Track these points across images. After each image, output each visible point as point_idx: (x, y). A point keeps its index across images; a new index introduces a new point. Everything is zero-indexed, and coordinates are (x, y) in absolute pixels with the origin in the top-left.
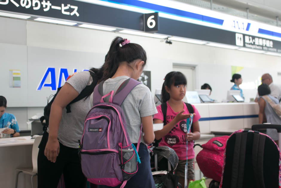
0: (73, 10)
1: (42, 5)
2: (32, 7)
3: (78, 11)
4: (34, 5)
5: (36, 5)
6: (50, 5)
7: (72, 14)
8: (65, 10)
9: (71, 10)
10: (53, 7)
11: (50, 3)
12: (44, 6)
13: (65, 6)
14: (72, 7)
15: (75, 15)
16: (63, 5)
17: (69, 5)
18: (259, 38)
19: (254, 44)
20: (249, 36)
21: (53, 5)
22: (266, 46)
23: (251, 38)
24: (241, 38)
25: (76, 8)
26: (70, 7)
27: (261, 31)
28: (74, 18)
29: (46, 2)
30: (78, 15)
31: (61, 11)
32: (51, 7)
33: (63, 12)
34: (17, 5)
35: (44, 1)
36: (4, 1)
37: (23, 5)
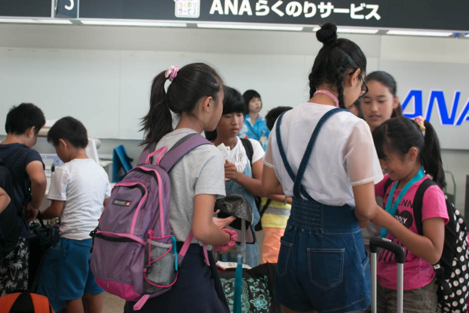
0: (370, 10)
1: (318, 10)
2: (303, 14)
3: (378, 12)
4: (306, 11)
5: (310, 10)
6: (332, 7)
7: (368, 17)
8: (357, 13)
9: (366, 11)
10: (337, 11)
11: (332, 4)
12: (322, 11)
13: (357, 5)
14: (369, 6)
15: (373, 18)
16: (353, 6)
17: (363, 5)
21: (336, 7)
25: (375, 7)
26: (365, 8)
28: (372, 23)
29: (326, 4)
30: (378, 17)
31: (349, 14)
32: (332, 10)
33: (353, 16)
34: (281, 14)
35: (322, 3)
36: (263, 10)
37: (289, 13)
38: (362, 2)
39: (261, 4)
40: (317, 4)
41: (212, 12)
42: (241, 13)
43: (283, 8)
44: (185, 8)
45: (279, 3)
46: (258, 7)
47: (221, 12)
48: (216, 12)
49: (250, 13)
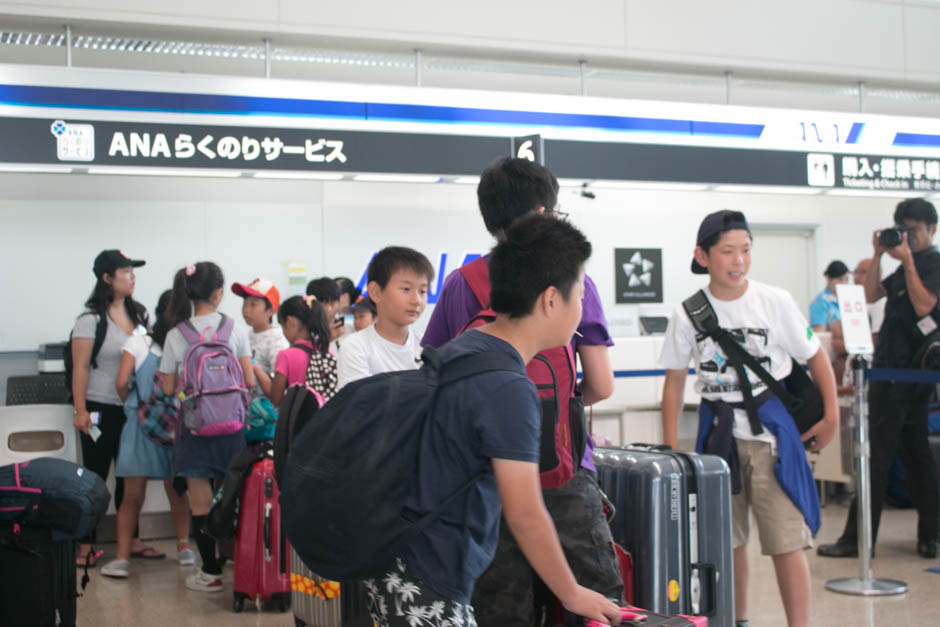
0: (331, 150)
1: (262, 150)
2: (241, 155)
3: (343, 151)
4: (245, 150)
5: (251, 149)
6: (281, 145)
7: (330, 158)
8: (315, 153)
9: (326, 151)
10: (289, 150)
11: (281, 140)
12: (267, 150)
13: (315, 142)
14: (330, 144)
15: (337, 160)
16: (308, 142)
17: (322, 142)
18: (896, 158)
19: (878, 175)
20: (859, 157)
21: (285, 145)
22: (924, 178)
23: (864, 161)
24: (826, 167)
25: (338, 145)
26: (325, 146)
27: (902, 139)
28: (335, 166)
29: (272, 140)
30: (343, 159)
31: (304, 155)
32: (281, 150)
33: (310, 158)
34: (211, 155)
35: (267, 140)
36: (185, 150)
37: (223, 153)
38: (322, 138)
39: (182, 141)
40: (260, 140)
41: (112, 152)
42: (155, 154)
43: (213, 146)
44: (72, 147)
45: (209, 139)
46: (178, 145)
47: (125, 153)
48: (119, 153)
49: (167, 154)
